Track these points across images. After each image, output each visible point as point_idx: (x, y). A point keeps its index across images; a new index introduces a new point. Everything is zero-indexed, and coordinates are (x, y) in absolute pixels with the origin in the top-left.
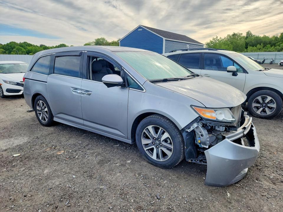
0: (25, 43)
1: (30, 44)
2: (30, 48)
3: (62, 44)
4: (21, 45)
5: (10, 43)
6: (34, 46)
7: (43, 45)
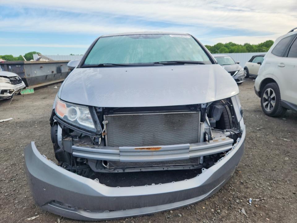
0: (230, 43)
1: (234, 44)
2: (233, 48)
3: (268, 41)
4: (226, 46)
5: (217, 44)
6: (238, 45)
7: (247, 44)
